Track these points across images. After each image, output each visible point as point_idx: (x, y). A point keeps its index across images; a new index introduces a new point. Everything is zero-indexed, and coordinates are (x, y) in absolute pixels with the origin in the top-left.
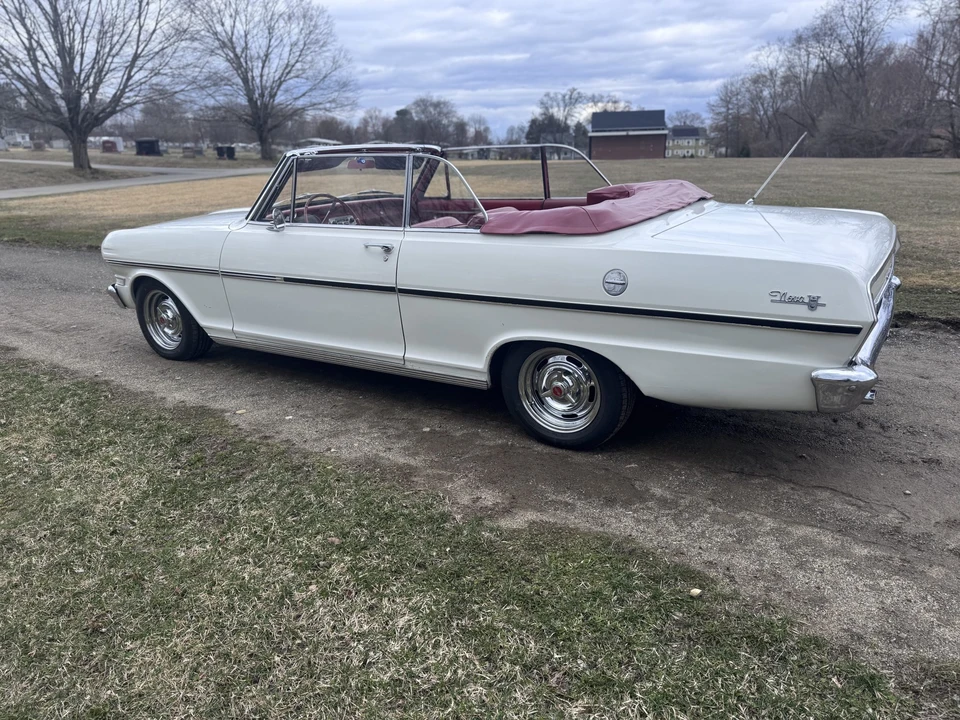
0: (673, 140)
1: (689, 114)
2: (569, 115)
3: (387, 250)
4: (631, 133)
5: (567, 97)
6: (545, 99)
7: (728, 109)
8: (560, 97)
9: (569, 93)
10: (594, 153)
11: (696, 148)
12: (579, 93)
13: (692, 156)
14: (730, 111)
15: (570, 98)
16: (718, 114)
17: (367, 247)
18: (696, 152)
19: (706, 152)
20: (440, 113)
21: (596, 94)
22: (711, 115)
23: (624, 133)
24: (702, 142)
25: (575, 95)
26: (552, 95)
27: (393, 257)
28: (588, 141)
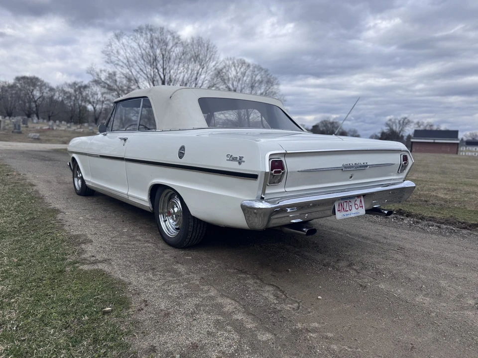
0: (466, 147)
2: (402, 130)
3: (125, 140)
4: (436, 141)
5: (401, 122)
6: (389, 122)
8: (397, 121)
9: (402, 120)
10: (414, 150)
12: (408, 120)
15: (403, 122)
20: (333, 127)
21: (420, 122)
23: (432, 141)
25: (406, 121)
26: (393, 120)
28: (411, 143)
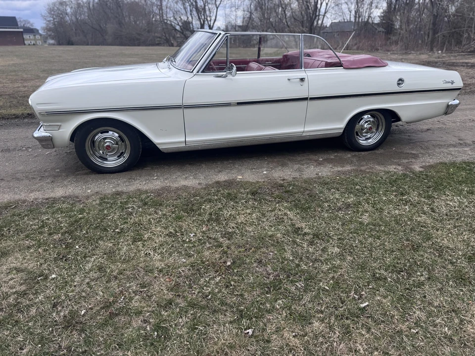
0: (27, 35)
1: (22, 20)
3: (302, 80)
7: (54, 19)
11: (35, 39)
13: (34, 44)
14: (55, 20)
16: (49, 21)
17: (289, 80)
18: (36, 42)
19: (42, 43)
22: (45, 21)
24: (38, 37)
27: (305, 83)
